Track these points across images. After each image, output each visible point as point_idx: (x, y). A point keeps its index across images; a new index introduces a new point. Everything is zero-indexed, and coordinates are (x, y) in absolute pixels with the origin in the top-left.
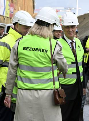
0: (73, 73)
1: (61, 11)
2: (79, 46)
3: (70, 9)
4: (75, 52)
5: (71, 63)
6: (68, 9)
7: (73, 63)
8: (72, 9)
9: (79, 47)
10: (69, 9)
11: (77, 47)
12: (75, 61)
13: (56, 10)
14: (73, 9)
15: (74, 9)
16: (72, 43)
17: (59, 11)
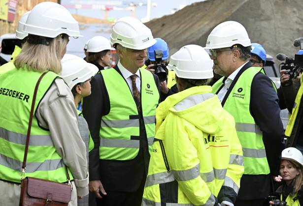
0: (131, 136)
1: (115, 8)
2: (148, 85)
3: (135, 5)
4: (139, 96)
5: (128, 118)
6: (129, 5)
7: (132, 117)
8: (138, 5)
9: (149, 87)
10: (131, 4)
11: (144, 87)
12: (137, 114)
13: (106, 7)
14: (141, 4)
15: (143, 5)
16: (132, 78)
17: (112, 9)
